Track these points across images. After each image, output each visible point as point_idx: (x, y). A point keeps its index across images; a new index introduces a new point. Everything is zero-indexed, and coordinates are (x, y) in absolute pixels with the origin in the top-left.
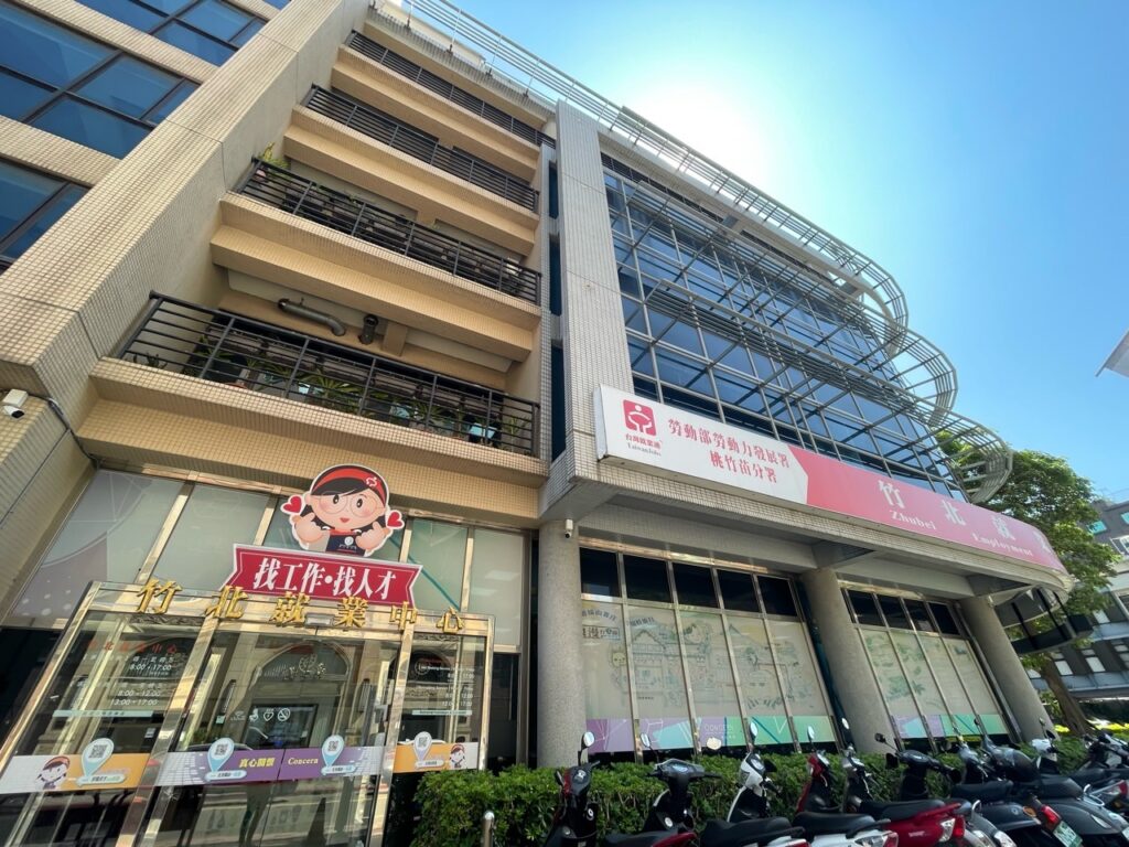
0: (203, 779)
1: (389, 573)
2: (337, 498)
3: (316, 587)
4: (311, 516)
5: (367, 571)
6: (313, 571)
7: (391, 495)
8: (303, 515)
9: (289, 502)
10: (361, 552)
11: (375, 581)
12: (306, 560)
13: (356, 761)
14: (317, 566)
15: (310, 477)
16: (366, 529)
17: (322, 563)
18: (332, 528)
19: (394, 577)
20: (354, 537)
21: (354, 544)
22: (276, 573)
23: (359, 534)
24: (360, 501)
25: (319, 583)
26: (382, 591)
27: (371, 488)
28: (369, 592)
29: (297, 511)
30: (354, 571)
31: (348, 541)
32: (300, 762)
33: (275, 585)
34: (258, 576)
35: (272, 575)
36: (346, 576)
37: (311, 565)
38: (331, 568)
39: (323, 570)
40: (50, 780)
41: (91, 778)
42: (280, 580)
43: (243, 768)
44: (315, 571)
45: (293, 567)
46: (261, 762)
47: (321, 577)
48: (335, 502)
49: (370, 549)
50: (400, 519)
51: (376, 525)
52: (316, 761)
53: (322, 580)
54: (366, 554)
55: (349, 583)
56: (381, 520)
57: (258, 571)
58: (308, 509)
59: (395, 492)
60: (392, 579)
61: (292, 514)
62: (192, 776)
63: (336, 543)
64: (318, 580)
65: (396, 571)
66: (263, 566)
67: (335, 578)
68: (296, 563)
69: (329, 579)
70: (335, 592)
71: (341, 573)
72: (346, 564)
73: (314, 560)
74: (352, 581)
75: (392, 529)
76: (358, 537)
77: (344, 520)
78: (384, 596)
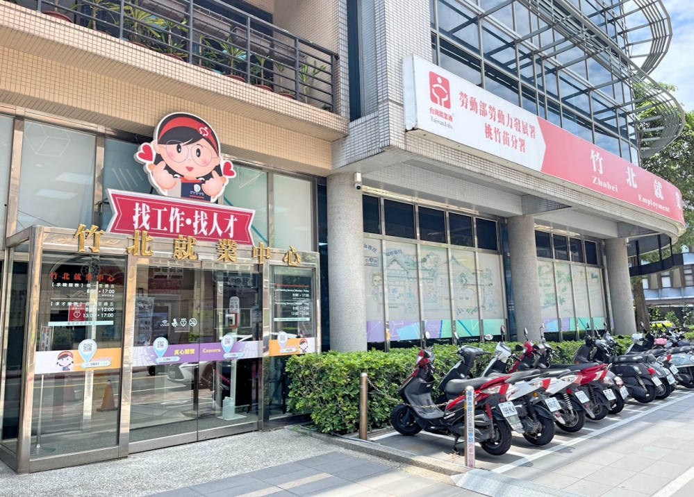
0: (155, 362)
1: (232, 216)
2: (179, 147)
3: (180, 227)
4: (162, 165)
5: (215, 215)
6: (175, 214)
7: (221, 144)
8: (156, 163)
9: (142, 151)
10: (207, 198)
11: (223, 224)
12: (169, 205)
13: (243, 350)
14: (177, 210)
15: (153, 125)
16: (209, 176)
17: (182, 208)
18: (182, 176)
19: (236, 220)
20: (200, 184)
21: (202, 191)
22: (148, 216)
23: (204, 182)
24: (198, 151)
25: (182, 225)
26: (229, 231)
27: (204, 138)
28: (220, 232)
29: (151, 160)
30: (206, 215)
31: (197, 188)
32: (210, 351)
33: (151, 226)
34: (136, 218)
35: (146, 218)
36: (200, 219)
37: (173, 209)
38: (189, 212)
39: (183, 213)
40: (65, 366)
41: (90, 363)
42: (153, 222)
43: (177, 355)
44: (177, 215)
45: (160, 211)
46: (187, 352)
47: (182, 219)
48: (179, 152)
49: (215, 195)
50: (232, 169)
51: (215, 174)
52: (219, 350)
53: (184, 222)
54: (213, 200)
55: (204, 224)
56: (217, 169)
57: (134, 214)
58: (159, 159)
59: (224, 143)
60: (235, 222)
61: (148, 163)
62: (148, 361)
63: (187, 189)
64: (181, 222)
65: (237, 214)
66: (137, 209)
67: (193, 220)
68: (161, 207)
69: (189, 221)
70: (196, 232)
71: (196, 216)
72: (200, 208)
73: (175, 205)
74: (206, 223)
75: (227, 177)
76: (203, 184)
77: (190, 169)
78: (231, 235)
